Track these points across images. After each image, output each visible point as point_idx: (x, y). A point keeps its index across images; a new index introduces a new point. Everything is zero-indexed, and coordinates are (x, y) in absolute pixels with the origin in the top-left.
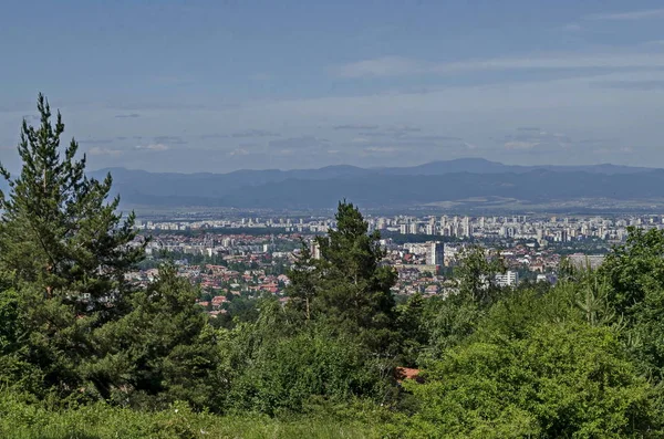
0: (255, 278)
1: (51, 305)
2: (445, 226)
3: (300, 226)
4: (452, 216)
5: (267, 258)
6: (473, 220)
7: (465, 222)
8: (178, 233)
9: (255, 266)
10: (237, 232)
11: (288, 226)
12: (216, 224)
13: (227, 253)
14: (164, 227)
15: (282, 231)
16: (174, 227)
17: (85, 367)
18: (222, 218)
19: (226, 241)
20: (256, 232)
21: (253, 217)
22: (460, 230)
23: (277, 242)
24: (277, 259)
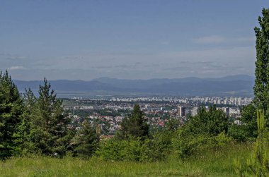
0: (156, 120)
1: (45, 133)
2: (231, 101)
3: (176, 100)
4: (234, 97)
5: (161, 113)
6: (243, 99)
7: (239, 99)
8: (129, 102)
9: (156, 116)
10: (151, 102)
11: (171, 100)
12: (143, 99)
13: (146, 110)
14: (123, 100)
15: (168, 102)
16: (127, 100)
17: (54, 149)
18: (145, 97)
19: (146, 106)
20: (158, 103)
21: (158, 97)
22: (237, 103)
23: (166, 106)
24: (165, 113)
